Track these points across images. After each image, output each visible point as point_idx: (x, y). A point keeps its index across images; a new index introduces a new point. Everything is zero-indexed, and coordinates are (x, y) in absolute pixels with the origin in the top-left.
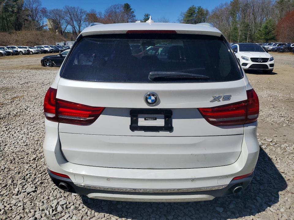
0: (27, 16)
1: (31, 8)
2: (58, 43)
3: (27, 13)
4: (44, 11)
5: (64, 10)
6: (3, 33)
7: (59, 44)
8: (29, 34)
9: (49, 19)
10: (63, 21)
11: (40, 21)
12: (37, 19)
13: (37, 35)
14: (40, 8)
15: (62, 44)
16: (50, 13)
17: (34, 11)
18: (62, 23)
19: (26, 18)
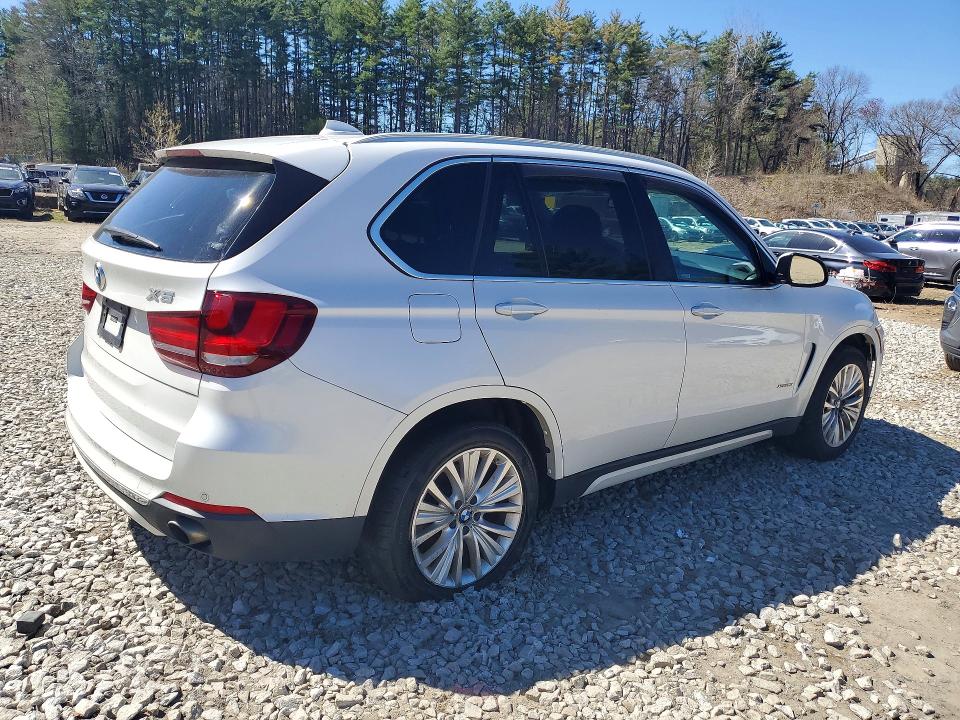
0: (813, 128)
1: (831, 103)
2: (884, 217)
3: (814, 119)
4: (871, 113)
5: (945, 103)
6: (725, 180)
7: (886, 220)
8: (797, 183)
9: (883, 136)
10: (935, 140)
11: (850, 144)
12: (840, 138)
13: (822, 186)
14: (860, 102)
15: (897, 219)
16: (894, 115)
17: (838, 113)
18: (928, 149)
19: (808, 134)
